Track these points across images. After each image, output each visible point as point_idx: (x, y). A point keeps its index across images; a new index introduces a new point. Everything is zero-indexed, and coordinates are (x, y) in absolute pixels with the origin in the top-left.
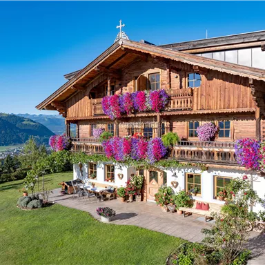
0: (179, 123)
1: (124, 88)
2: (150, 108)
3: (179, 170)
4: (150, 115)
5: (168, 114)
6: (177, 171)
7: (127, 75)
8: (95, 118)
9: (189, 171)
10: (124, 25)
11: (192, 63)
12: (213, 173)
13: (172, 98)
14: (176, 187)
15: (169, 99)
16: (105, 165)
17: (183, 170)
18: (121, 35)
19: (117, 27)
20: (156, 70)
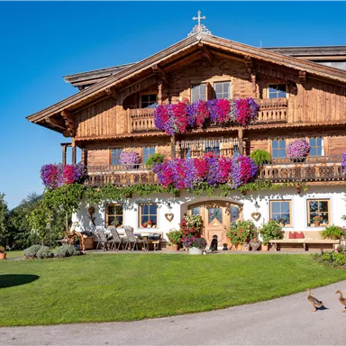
0: (259, 142)
1: (173, 98)
2: (234, 119)
3: (261, 198)
4: (228, 129)
5: (254, 127)
6: (258, 199)
7: (179, 82)
8: (134, 135)
9: (275, 198)
10: (204, 17)
11: (299, 68)
12: (307, 196)
13: (261, 109)
14: (257, 220)
15: (258, 110)
16: (139, 204)
17: (267, 197)
18: (199, 28)
19: (194, 18)
20: (225, 78)
